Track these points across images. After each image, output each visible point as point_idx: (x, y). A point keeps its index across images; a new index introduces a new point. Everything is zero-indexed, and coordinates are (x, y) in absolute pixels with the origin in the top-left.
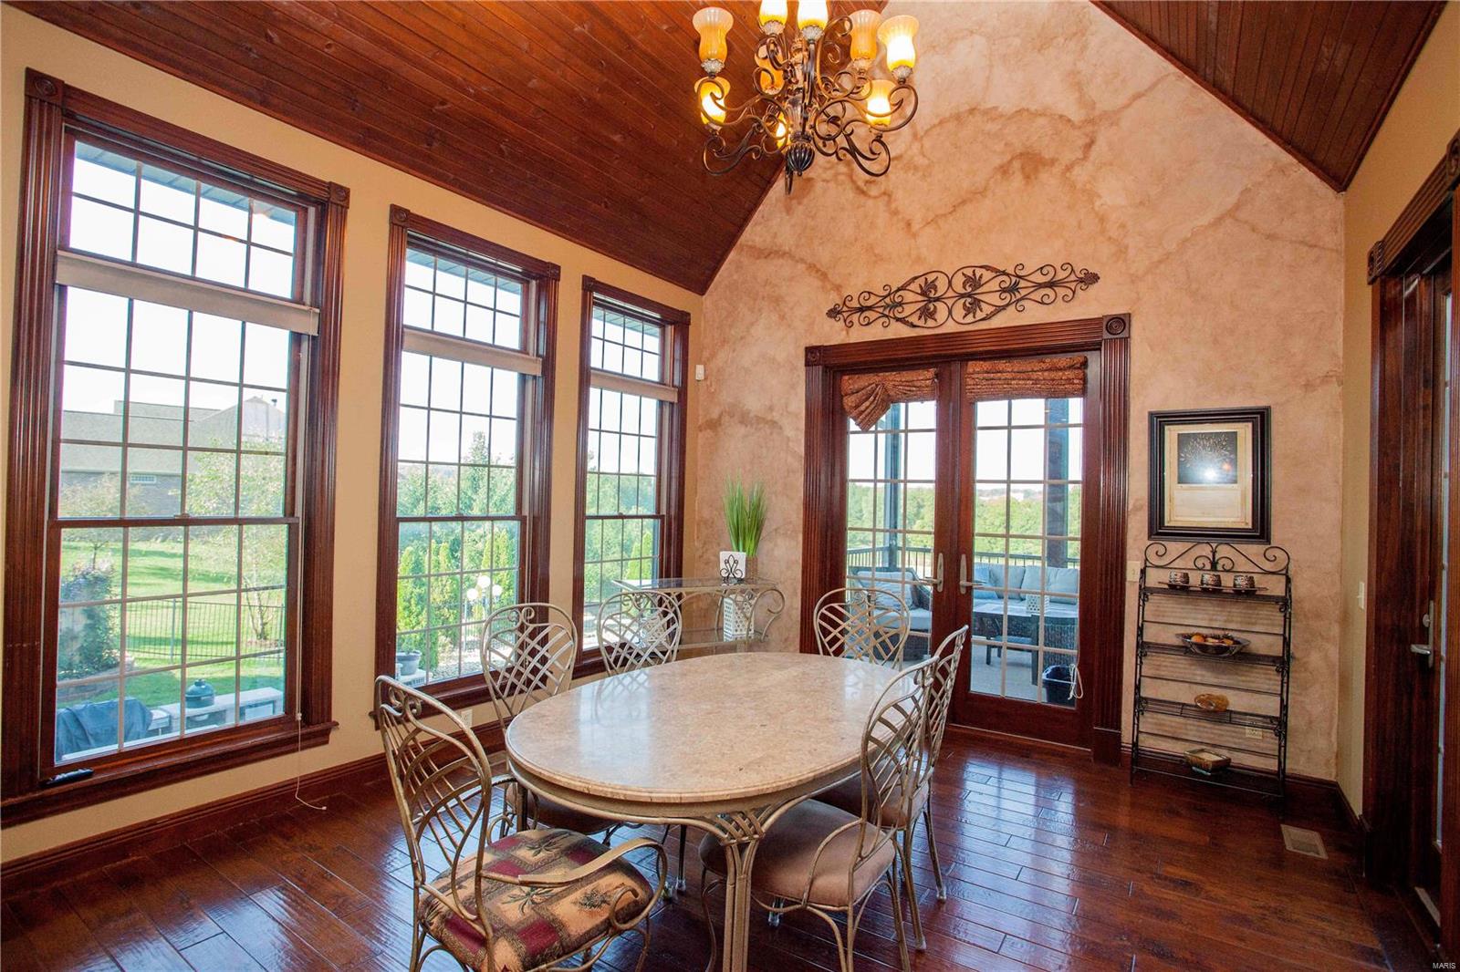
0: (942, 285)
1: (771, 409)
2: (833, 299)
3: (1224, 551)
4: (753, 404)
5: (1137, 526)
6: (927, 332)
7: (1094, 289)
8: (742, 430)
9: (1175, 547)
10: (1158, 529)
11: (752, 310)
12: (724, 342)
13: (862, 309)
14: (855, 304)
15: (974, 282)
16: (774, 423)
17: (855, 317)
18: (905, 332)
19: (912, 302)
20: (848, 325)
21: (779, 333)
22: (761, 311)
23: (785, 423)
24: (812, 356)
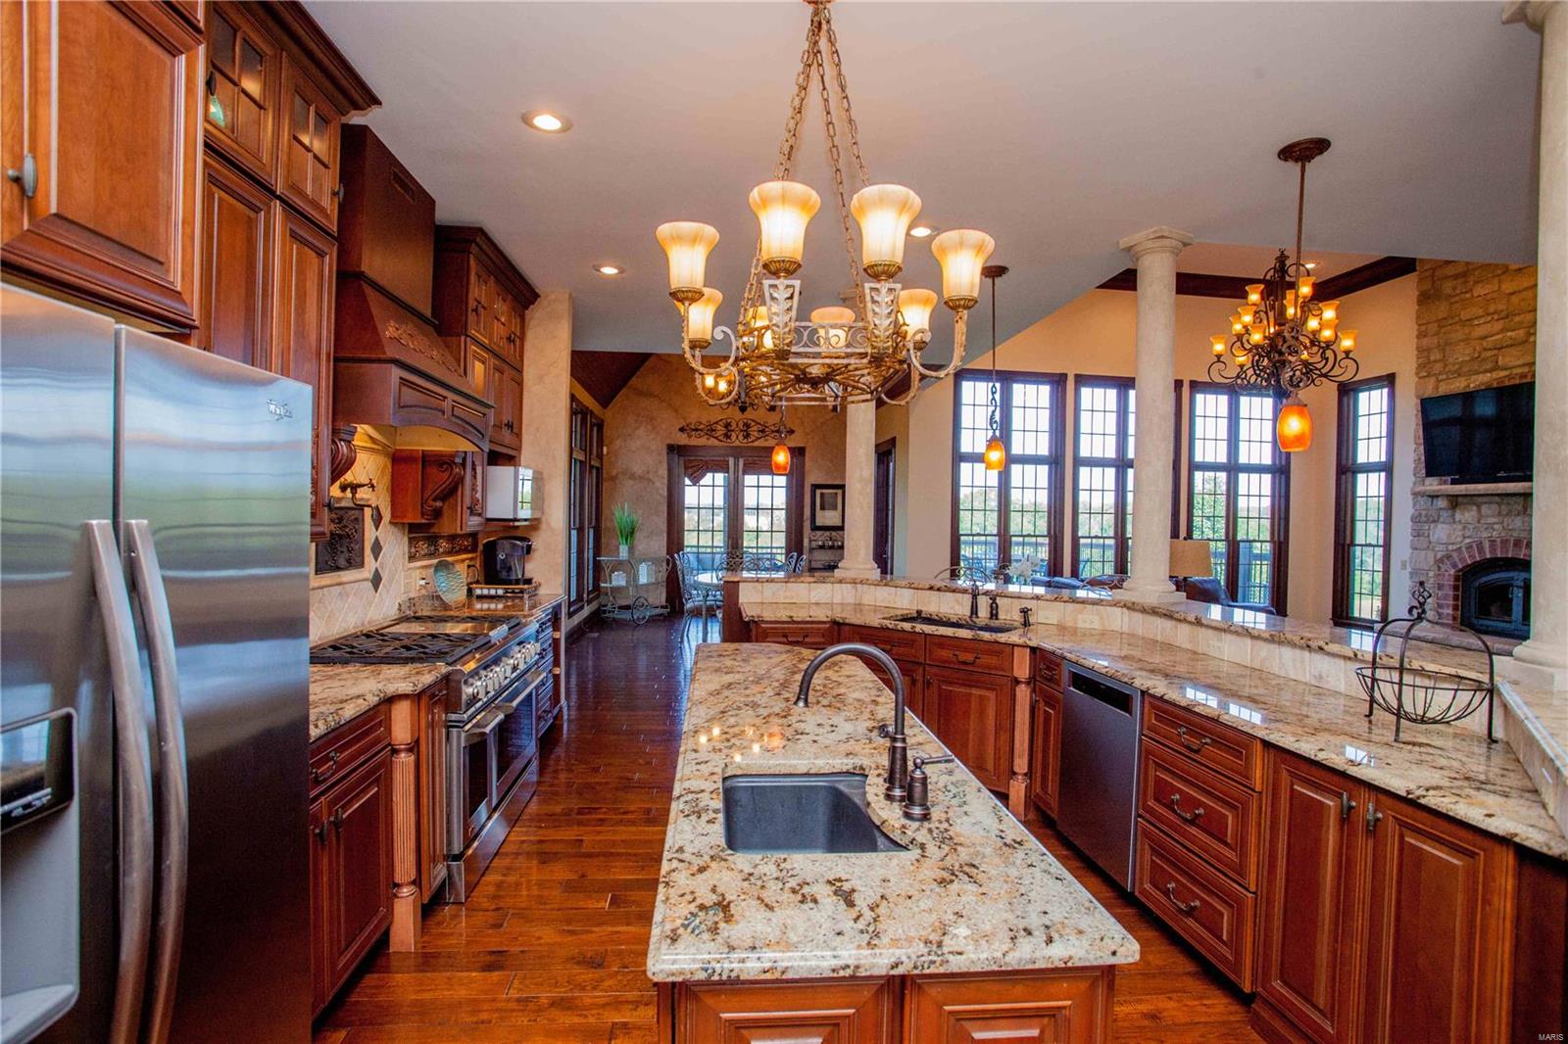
0: (734, 424)
1: (648, 472)
2: (683, 423)
3: (834, 533)
4: (637, 469)
5: (807, 525)
6: (727, 444)
7: (793, 436)
8: (631, 482)
9: (819, 533)
10: (815, 528)
11: (636, 421)
12: (619, 436)
13: (697, 430)
14: (693, 427)
15: (747, 426)
16: (649, 480)
17: (693, 433)
18: (716, 443)
19: (721, 430)
20: (690, 436)
21: (653, 436)
22: (641, 422)
23: (656, 479)
24: (671, 448)
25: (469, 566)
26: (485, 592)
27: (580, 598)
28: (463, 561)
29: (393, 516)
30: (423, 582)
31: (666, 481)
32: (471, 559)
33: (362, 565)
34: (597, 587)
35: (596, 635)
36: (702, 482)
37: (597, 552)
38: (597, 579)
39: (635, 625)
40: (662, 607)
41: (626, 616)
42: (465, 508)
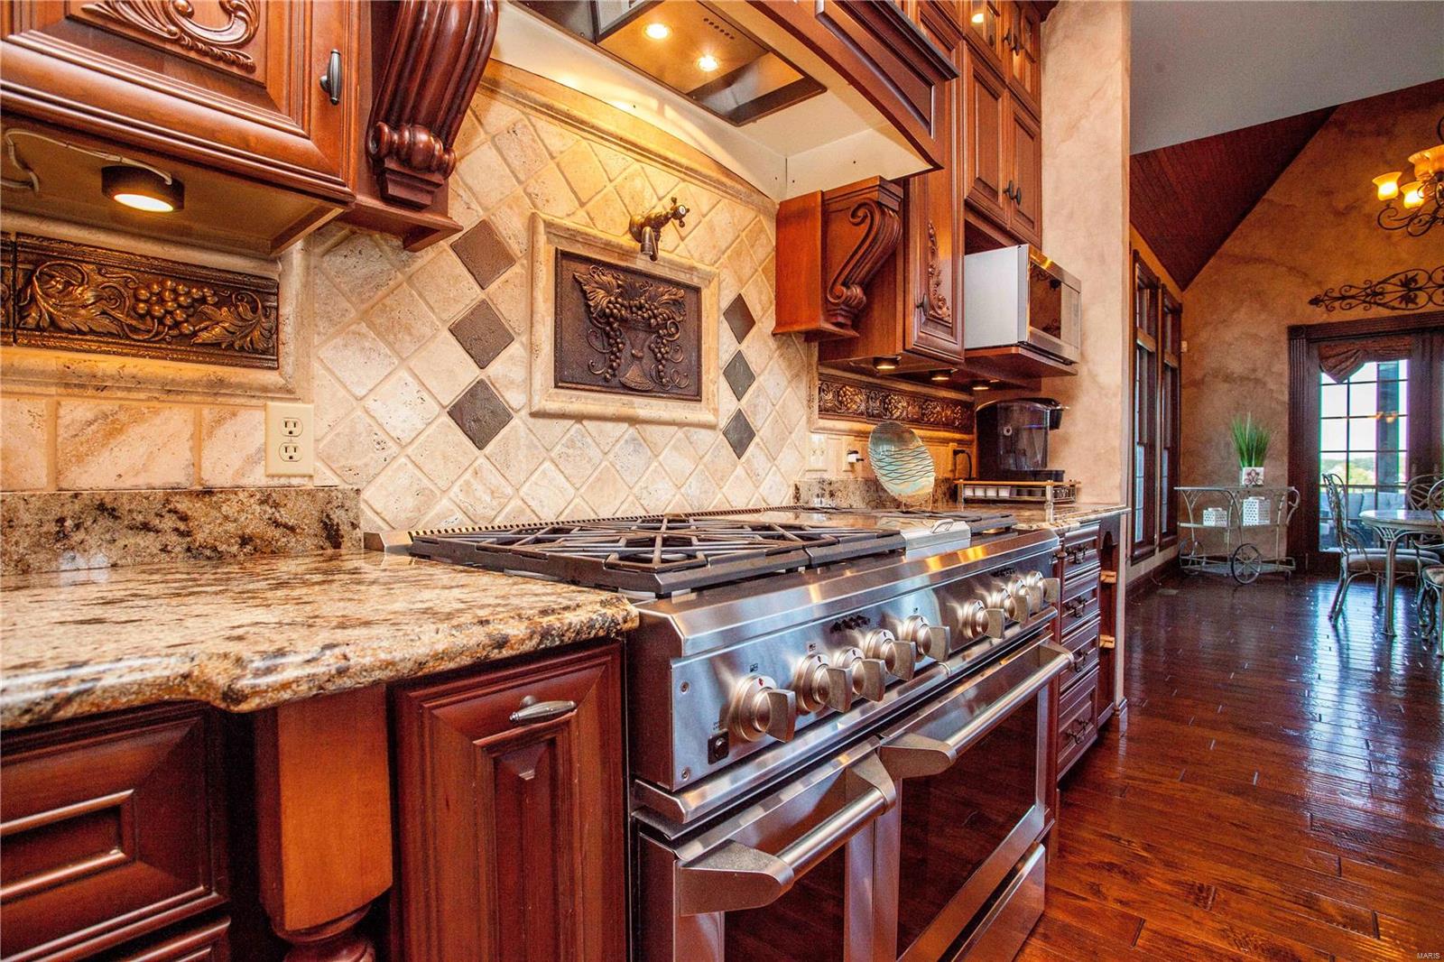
0: (1422, 280)
1: (1254, 370)
2: (1316, 291)
4: (1236, 367)
6: (1407, 312)
8: (1226, 386)
11: (1233, 301)
12: (1207, 324)
13: (1343, 298)
14: (1336, 294)
16: (1257, 381)
17: (1337, 304)
18: (1385, 312)
19: (1393, 292)
20: (1330, 310)
21: (1263, 316)
22: (1242, 301)
23: (1268, 379)
24: (1295, 332)
25: (956, 453)
26: (980, 493)
27: (1148, 540)
28: (945, 441)
29: (779, 324)
30: (853, 458)
31: (1286, 380)
32: (960, 442)
33: (695, 395)
34: (1173, 529)
35: (1174, 592)
36: (1353, 378)
37: (1174, 478)
38: (1172, 519)
39: (1236, 584)
40: (1282, 563)
41: (1223, 569)
42: (911, 306)
